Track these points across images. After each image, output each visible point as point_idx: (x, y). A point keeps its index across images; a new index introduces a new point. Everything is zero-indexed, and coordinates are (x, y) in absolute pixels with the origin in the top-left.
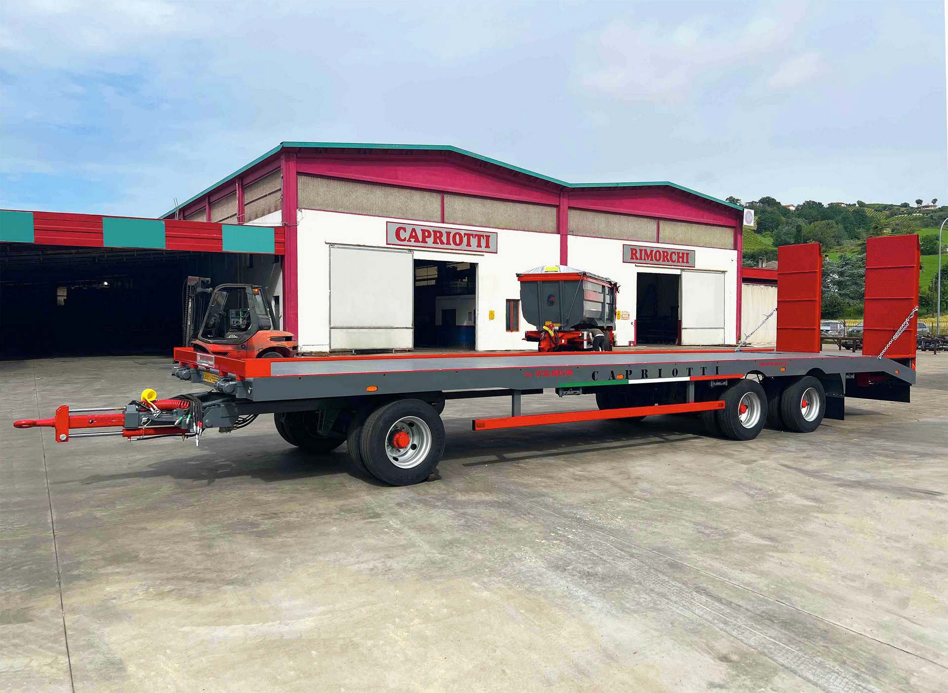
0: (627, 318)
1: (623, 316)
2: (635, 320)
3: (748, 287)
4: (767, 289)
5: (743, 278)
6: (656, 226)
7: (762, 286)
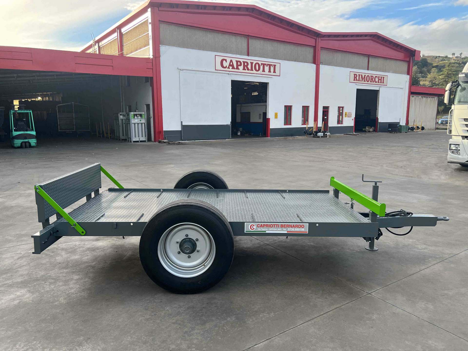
0: (350, 117)
1: (349, 115)
2: (354, 118)
3: (413, 97)
4: (422, 98)
5: (411, 92)
6: (367, 60)
7: (420, 97)
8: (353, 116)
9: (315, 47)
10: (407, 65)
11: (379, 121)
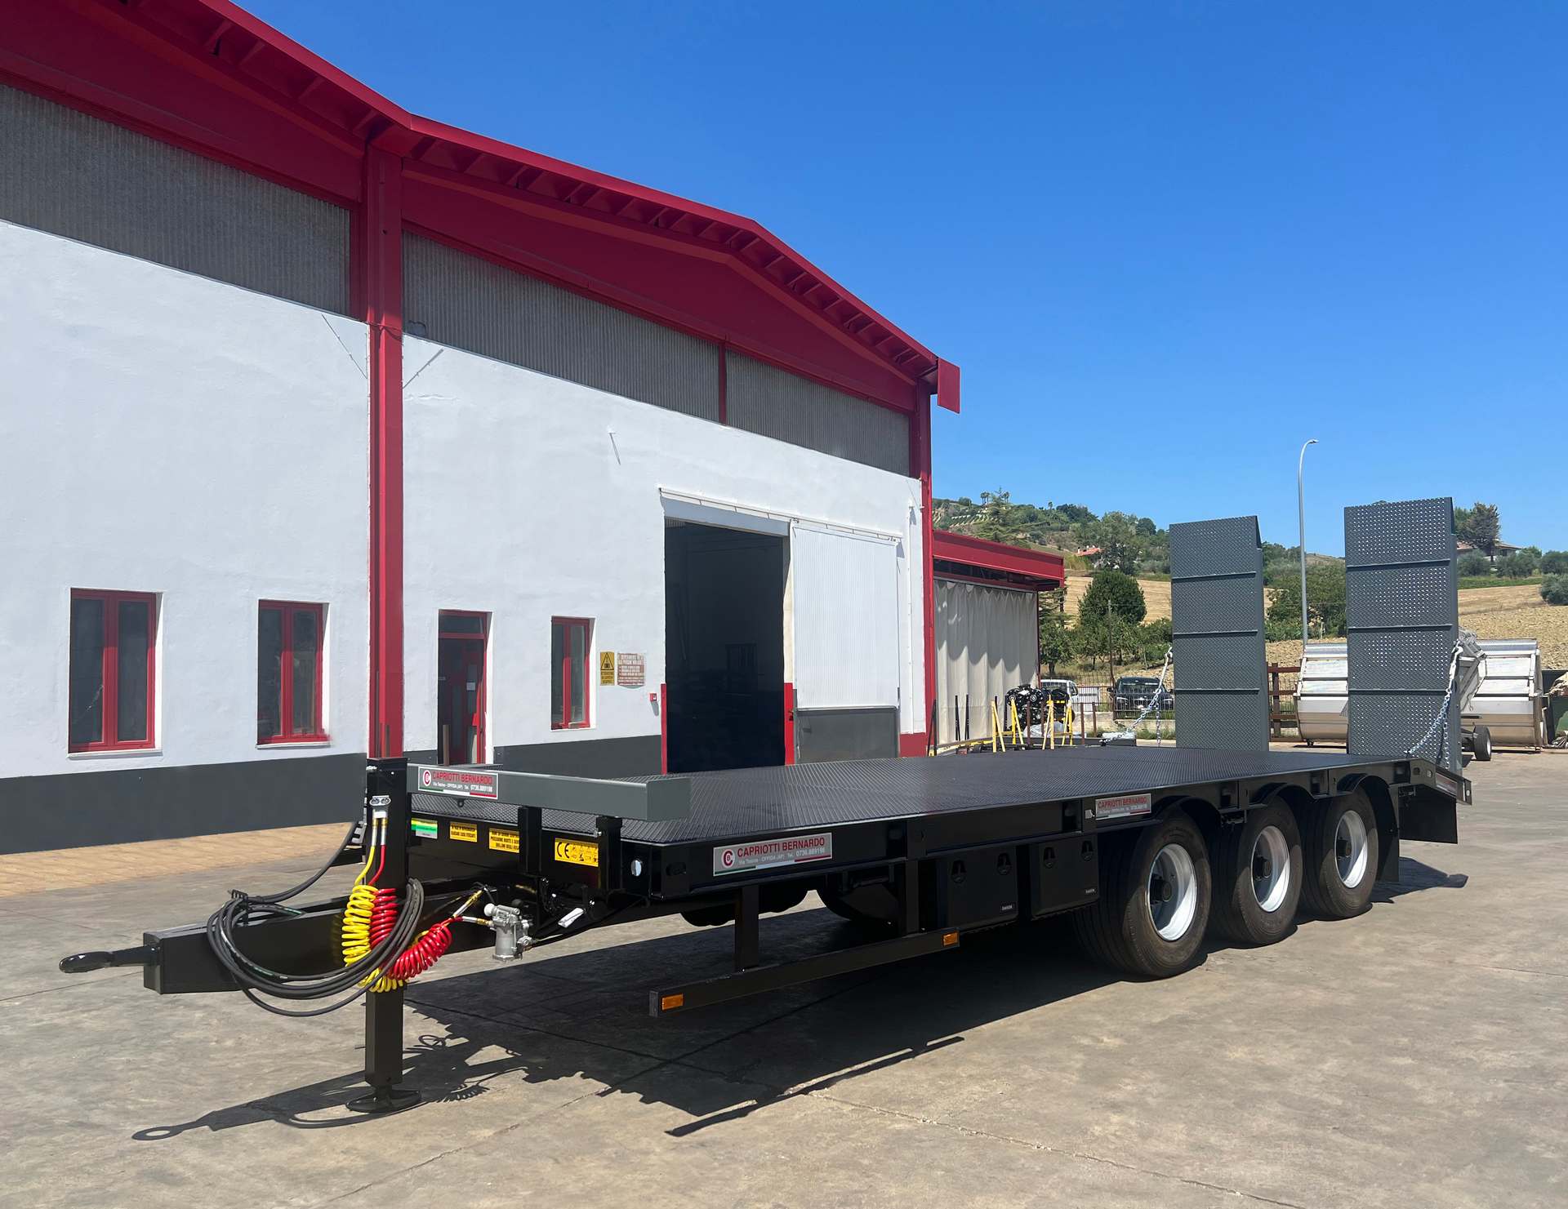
0: (633, 681)
1: (624, 671)
2: (662, 685)
3: (941, 587)
4: (980, 593)
5: (935, 560)
6: (714, 371)
7: (970, 588)
8: (656, 675)
9: (357, 210)
10: (907, 430)
11: (804, 702)
